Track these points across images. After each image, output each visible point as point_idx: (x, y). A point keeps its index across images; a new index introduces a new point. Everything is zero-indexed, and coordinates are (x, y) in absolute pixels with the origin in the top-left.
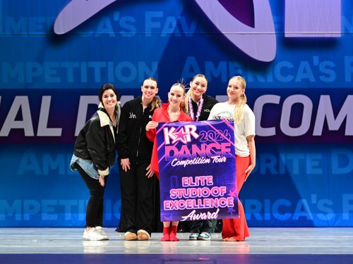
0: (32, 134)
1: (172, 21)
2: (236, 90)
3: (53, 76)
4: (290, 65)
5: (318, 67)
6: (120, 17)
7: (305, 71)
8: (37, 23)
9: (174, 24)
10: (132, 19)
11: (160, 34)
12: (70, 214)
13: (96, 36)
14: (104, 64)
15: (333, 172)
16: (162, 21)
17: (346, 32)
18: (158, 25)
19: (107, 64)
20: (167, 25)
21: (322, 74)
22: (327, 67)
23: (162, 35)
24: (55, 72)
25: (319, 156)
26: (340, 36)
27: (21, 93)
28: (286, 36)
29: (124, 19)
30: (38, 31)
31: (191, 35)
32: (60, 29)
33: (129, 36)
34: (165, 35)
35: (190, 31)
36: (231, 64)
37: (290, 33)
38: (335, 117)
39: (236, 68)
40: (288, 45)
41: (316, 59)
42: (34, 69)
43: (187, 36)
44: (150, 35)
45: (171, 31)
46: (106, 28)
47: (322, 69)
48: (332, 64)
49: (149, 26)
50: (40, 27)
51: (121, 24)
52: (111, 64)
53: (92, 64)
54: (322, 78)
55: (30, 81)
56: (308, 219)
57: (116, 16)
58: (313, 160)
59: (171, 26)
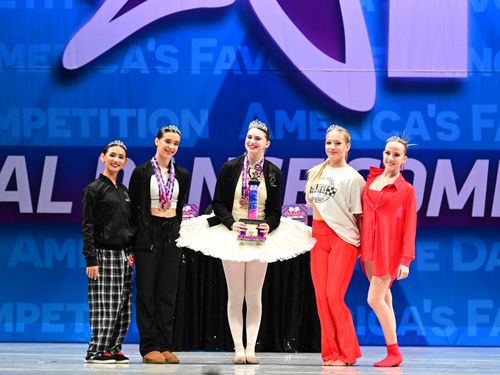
0: (31, 211)
1: (230, 52)
2: (338, 147)
3: (60, 127)
4: (395, 117)
5: (434, 119)
6: (157, 46)
7: (416, 125)
8: (40, 54)
9: (233, 57)
10: (174, 50)
11: (212, 70)
12: (82, 324)
13: (122, 71)
14: (132, 112)
15: (455, 269)
16: (216, 51)
17: (475, 70)
18: (209, 57)
19: (137, 113)
20: (222, 57)
21: (441, 129)
22: (448, 120)
23: (215, 72)
24: (63, 122)
25: (435, 246)
26: (465, 75)
27: (16, 151)
28: (390, 75)
29: (163, 48)
30: (40, 63)
31: (256, 73)
32: (71, 62)
33: (169, 72)
34: (219, 73)
35: (254, 66)
36: (311, 114)
37: (395, 71)
38: (458, 191)
39: (319, 120)
40: (393, 87)
41: (431, 108)
42: (34, 119)
43: (250, 73)
44: (198, 72)
45: (228, 66)
46: (136, 60)
47: (440, 122)
48: (454, 116)
49: (197, 59)
50: (43, 58)
51: (157, 57)
52: (142, 112)
53: (116, 112)
54: (441, 136)
55: (28, 134)
56: (419, 334)
57: (151, 44)
58: (427, 251)
59: (227, 60)
